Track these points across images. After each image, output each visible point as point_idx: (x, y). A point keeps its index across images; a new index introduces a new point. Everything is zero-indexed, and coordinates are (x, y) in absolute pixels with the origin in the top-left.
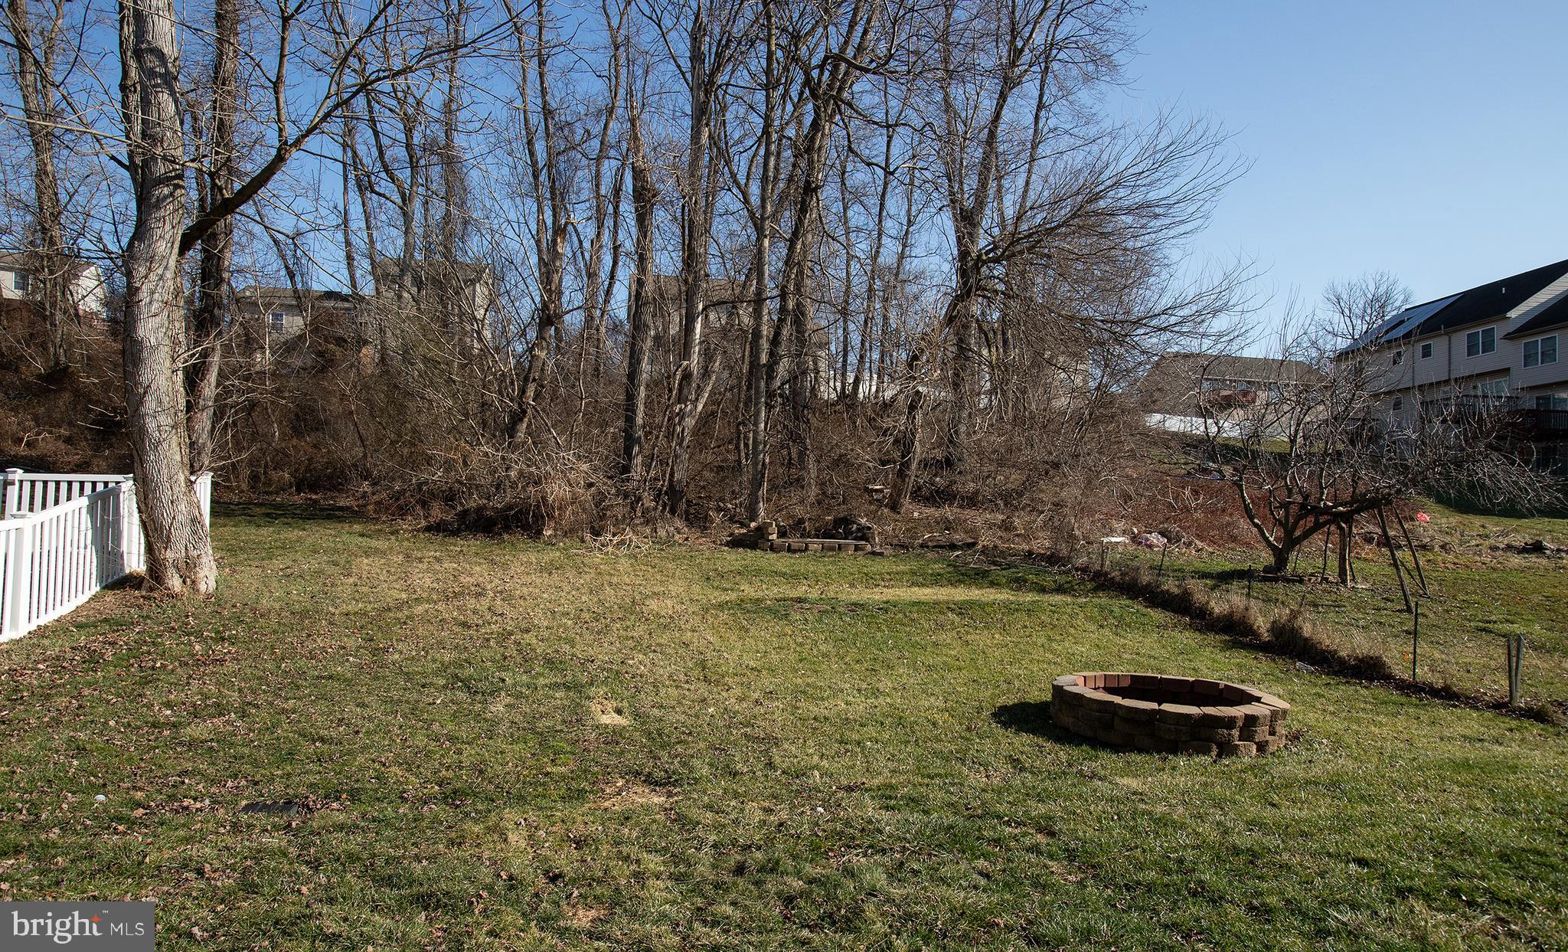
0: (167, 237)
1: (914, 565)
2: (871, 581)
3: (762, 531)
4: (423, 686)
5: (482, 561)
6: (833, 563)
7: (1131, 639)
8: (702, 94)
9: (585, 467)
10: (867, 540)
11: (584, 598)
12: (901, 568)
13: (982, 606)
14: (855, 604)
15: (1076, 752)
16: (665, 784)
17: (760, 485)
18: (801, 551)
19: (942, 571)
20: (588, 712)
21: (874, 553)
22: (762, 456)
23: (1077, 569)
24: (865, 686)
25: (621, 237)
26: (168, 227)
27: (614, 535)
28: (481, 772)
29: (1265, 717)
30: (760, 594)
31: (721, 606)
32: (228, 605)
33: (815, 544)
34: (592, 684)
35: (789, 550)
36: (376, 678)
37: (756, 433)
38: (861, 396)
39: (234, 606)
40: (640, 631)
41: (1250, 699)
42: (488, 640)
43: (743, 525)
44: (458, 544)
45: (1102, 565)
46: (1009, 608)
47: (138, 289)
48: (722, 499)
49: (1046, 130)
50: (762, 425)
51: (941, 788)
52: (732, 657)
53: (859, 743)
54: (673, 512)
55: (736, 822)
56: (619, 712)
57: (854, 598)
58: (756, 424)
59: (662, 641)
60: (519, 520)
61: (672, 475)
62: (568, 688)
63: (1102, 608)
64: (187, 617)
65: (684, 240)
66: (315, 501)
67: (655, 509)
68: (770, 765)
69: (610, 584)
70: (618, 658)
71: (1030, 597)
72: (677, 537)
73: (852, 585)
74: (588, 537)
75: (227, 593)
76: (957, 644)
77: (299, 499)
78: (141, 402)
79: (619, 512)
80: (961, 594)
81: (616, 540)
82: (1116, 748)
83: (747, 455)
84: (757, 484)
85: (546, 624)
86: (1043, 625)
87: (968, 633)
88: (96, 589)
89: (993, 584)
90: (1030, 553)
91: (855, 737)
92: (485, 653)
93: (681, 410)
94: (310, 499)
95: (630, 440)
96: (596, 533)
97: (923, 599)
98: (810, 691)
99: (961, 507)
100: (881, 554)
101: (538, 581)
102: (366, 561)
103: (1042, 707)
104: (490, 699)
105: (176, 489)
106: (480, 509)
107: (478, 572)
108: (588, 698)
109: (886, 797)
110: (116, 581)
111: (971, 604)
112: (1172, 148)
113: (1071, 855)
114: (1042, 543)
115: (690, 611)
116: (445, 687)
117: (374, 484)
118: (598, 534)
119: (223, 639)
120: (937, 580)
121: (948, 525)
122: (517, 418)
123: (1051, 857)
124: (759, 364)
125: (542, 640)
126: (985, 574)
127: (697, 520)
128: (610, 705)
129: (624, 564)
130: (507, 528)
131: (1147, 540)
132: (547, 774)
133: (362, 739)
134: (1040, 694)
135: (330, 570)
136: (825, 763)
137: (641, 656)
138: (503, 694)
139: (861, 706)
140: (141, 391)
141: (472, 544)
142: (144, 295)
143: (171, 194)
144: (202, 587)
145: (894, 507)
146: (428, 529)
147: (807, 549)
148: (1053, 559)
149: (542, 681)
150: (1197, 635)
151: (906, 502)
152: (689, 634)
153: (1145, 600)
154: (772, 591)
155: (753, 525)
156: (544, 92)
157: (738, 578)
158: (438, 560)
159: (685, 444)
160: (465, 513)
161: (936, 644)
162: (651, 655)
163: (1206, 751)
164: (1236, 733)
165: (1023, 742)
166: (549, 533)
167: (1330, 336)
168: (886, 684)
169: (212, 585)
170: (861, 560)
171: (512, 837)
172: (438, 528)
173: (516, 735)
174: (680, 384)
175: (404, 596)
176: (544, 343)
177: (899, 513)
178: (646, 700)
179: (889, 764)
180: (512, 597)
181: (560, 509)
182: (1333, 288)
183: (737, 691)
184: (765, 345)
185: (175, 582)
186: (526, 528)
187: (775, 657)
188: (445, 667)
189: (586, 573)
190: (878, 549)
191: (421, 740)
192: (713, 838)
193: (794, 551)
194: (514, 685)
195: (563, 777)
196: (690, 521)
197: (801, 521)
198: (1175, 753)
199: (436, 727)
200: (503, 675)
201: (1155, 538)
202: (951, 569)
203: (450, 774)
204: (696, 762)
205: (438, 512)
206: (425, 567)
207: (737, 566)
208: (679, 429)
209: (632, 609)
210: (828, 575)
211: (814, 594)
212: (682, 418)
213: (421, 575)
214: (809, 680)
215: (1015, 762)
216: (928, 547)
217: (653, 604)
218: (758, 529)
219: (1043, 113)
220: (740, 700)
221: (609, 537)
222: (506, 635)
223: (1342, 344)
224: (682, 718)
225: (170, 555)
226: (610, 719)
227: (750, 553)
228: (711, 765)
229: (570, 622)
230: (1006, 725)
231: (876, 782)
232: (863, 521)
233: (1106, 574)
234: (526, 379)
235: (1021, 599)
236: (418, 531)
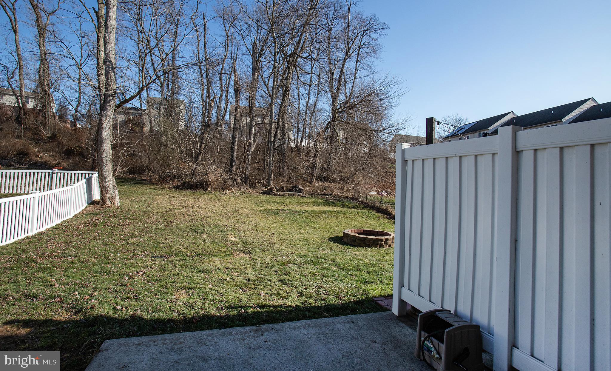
0: (111, 110)
1: (314, 200)
2: (302, 205)
3: (271, 190)
4: (184, 231)
5: (191, 197)
6: (291, 199)
7: (370, 221)
8: (255, 64)
9: (220, 170)
10: (301, 193)
11: (222, 209)
12: (311, 201)
13: (331, 212)
14: (297, 211)
15: (346, 247)
16: (248, 253)
17: (271, 176)
18: (283, 196)
19: (322, 202)
20: (228, 238)
21: (303, 196)
22: (271, 167)
23: (360, 202)
24: (297, 232)
25: (229, 97)
26: (111, 107)
27: (229, 190)
28: (204, 250)
29: (390, 239)
30: (271, 208)
31: (260, 211)
32: (124, 210)
33: (287, 194)
34: (227, 231)
35: (279, 195)
36: (170, 229)
37: (270, 161)
38: (303, 146)
39: (126, 210)
40: (238, 217)
41: (388, 235)
42: (198, 220)
43: (266, 187)
44: (184, 192)
45: (366, 201)
46: (338, 213)
47: (103, 124)
48: (260, 179)
49: (359, 68)
50: (272, 159)
51: (312, 254)
52: (263, 225)
53: (294, 245)
54: (246, 183)
55: (265, 259)
56: (235, 238)
57: (297, 209)
58: (270, 158)
59: (244, 220)
60: (201, 185)
61: (245, 173)
62: (221, 232)
63: (363, 213)
64: (114, 213)
65: (249, 105)
66: (135, 178)
67: (240, 183)
68: (273, 249)
69: (229, 205)
70: (233, 224)
71: (345, 209)
72: (247, 191)
73: (297, 206)
74: (221, 191)
75: (123, 206)
76: (323, 222)
77: (130, 176)
78: (102, 154)
79: (230, 183)
80: (326, 208)
81: (229, 192)
82: (356, 246)
83: (267, 165)
84: (270, 176)
85: (212, 215)
86: (347, 217)
87: (326, 219)
88: (87, 204)
89: (336, 206)
90: (348, 197)
91: (294, 243)
92: (198, 223)
93: (248, 154)
94: (133, 177)
95: (232, 161)
96: (223, 189)
97: (315, 210)
98: (283, 233)
99: (330, 182)
100: (305, 197)
101: (208, 203)
102: (158, 197)
103: (341, 237)
104: (202, 234)
105: (110, 178)
106: (189, 182)
107: (191, 201)
108: (227, 234)
109: (299, 255)
110: (92, 203)
111: (328, 211)
112: (388, 84)
113: (336, 265)
114: (351, 194)
115: (252, 212)
116: (189, 231)
117: (153, 173)
118: (224, 190)
119: (126, 219)
120: (320, 204)
121: (325, 188)
122: (199, 154)
123: (332, 265)
124: (271, 141)
125: (212, 220)
126: (333, 203)
127: (253, 186)
128: (233, 236)
129: (232, 199)
130: (197, 188)
131: (382, 193)
132: (220, 251)
133: (173, 243)
134: (341, 235)
135: (149, 200)
136: (286, 249)
137: (239, 224)
138: (205, 233)
139: (296, 237)
140: (102, 151)
141: (188, 192)
142: (104, 126)
143: (113, 99)
144: (116, 204)
145: (310, 183)
146: (174, 187)
147: (284, 195)
148: (353, 199)
149: (214, 230)
150: (388, 220)
151: (314, 181)
152: (252, 218)
153: (376, 210)
154: (274, 207)
155: (269, 188)
156: (205, 52)
157: (264, 203)
158: (179, 197)
159: (249, 164)
160: (184, 183)
161: (317, 222)
162: (242, 224)
163: (377, 247)
164: (383, 243)
165: (333, 245)
166: (210, 189)
167: (443, 132)
168: (303, 232)
169: (119, 204)
170: (299, 198)
171: (216, 262)
172: (176, 187)
173: (211, 243)
174: (248, 147)
175: (171, 207)
176: (207, 132)
177: (312, 184)
178: (242, 235)
179: (301, 249)
180: (202, 208)
181: (213, 182)
182: (444, 117)
183: (265, 233)
184: (273, 135)
185: (109, 203)
186: (203, 187)
187: (274, 225)
188: (188, 227)
189: (222, 201)
190: (304, 195)
191: (187, 243)
192: (260, 262)
193: (281, 196)
194: (208, 231)
195: (224, 252)
196: (250, 186)
197: (283, 187)
198: (369, 247)
199: (190, 240)
200: (204, 228)
201: (384, 193)
202: (324, 201)
203: (197, 251)
204: (255, 248)
205: (176, 183)
206: (175, 199)
207: (264, 200)
208: (247, 159)
209: (236, 211)
210: (290, 203)
211: (286, 208)
212: (248, 156)
213: (175, 201)
214: (283, 231)
215: (331, 249)
216: (319, 195)
217: (241, 210)
218: (270, 189)
219: (358, 63)
220: (266, 235)
221: (227, 191)
222: (202, 219)
223: (446, 134)
224: (251, 239)
225: (107, 195)
226: (233, 239)
227: (268, 196)
228: (259, 249)
229: (219, 215)
230: (331, 241)
231: (297, 253)
232: (301, 187)
233: (367, 203)
234: (201, 143)
235: (342, 210)
236: (171, 188)
